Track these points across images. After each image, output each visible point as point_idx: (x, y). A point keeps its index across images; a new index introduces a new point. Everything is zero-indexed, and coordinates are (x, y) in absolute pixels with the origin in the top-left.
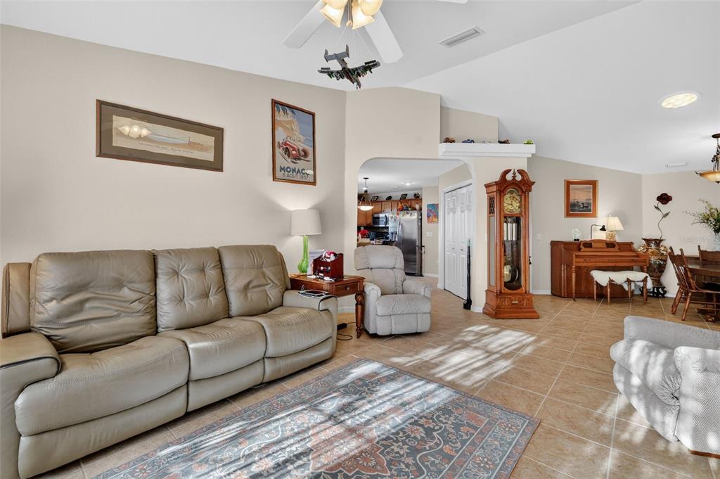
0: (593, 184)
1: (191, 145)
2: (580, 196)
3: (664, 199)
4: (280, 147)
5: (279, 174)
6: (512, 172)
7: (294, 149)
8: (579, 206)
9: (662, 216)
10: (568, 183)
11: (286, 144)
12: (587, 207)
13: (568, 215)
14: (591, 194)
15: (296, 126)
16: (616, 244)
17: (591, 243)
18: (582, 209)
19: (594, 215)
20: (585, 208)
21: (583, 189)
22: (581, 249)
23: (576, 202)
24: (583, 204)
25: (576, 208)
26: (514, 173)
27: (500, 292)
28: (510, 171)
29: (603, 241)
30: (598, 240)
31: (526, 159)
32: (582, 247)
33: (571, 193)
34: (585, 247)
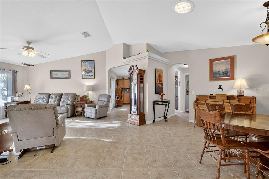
0: (232, 58)
1: (64, 74)
2: (221, 67)
4: (84, 70)
5: (83, 77)
7: (88, 70)
10: (212, 61)
11: (85, 70)
12: (226, 74)
14: (230, 65)
15: (88, 65)
16: (236, 98)
17: (216, 96)
18: (222, 75)
19: (232, 78)
20: (224, 75)
21: (222, 63)
22: (208, 100)
23: (217, 72)
24: (223, 72)
25: (217, 76)
26: (134, 67)
27: (130, 113)
28: (132, 66)
29: (225, 95)
30: (223, 95)
31: (147, 58)
32: (208, 98)
33: (214, 66)
34: (210, 99)
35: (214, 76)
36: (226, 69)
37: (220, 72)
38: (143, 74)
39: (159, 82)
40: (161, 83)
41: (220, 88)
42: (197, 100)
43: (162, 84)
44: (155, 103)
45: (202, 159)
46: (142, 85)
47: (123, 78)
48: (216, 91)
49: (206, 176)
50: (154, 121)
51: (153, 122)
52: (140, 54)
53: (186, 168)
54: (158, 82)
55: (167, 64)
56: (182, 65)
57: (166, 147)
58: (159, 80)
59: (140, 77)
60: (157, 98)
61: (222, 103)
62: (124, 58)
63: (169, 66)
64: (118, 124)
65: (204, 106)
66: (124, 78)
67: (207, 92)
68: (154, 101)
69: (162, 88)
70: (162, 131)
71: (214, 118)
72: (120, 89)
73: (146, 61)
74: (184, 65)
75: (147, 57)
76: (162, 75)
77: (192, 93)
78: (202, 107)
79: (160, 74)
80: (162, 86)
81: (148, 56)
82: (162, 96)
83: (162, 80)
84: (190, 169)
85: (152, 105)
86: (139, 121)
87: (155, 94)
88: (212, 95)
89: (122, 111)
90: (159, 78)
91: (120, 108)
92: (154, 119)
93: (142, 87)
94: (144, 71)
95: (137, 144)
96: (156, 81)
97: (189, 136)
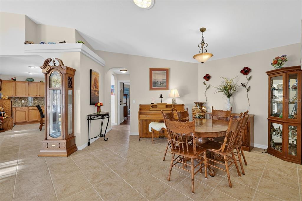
0: (167, 70)
2: (159, 77)
3: (207, 77)
6: (53, 60)
8: (158, 83)
9: (206, 88)
10: (151, 70)
12: (163, 84)
13: (151, 89)
14: (166, 76)
16: (172, 106)
17: (157, 105)
18: (160, 85)
19: (167, 88)
20: (161, 85)
21: (160, 74)
22: (150, 109)
23: (156, 81)
24: (160, 82)
25: (156, 85)
26: (54, 61)
27: (46, 139)
28: (51, 60)
29: (164, 104)
30: (162, 103)
31: (80, 53)
32: (151, 107)
33: (153, 76)
34: (153, 108)
35: (154, 85)
36: (163, 80)
37: (159, 82)
38: (71, 75)
39: (95, 89)
40: (97, 89)
41: (161, 97)
42: (141, 109)
43: (98, 92)
44: (90, 118)
45: (171, 175)
46: (70, 92)
47: (13, 79)
48: (157, 100)
49: (182, 193)
50: (89, 144)
51: (87, 145)
52: (65, 42)
53: (162, 195)
54: (93, 88)
55: (103, 66)
56: (118, 71)
57: (124, 176)
58: (95, 86)
59: (67, 80)
60: (93, 110)
61: (171, 112)
62: (27, 43)
63: (105, 69)
64: (17, 165)
65: (148, 115)
66: (15, 80)
67: (148, 101)
68: (89, 116)
69: (98, 96)
70: (107, 154)
71: (189, 128)
72: (7, 98)
73: (79, 56)
74: (121, 70)
75: (80, 50)
76: (98, 79)
77: (133, 103)
78: (147, 117)
79: (95, 78)
80: (98, 94)
81: (82, 50)
82: (99, 107)
83: (98, 86)
84: (166, 193)
85: (86, 121)
86: (67, 149)
87: (90, 104)
88: (153, 104)
89: (18, 138)
90: (95, 83)
91: (7, 132)
92: (89, 140)
93: (70, 95)
94: (74, 71)
95: (79, 191)
96: (92, 87)
97: (141, 151)
